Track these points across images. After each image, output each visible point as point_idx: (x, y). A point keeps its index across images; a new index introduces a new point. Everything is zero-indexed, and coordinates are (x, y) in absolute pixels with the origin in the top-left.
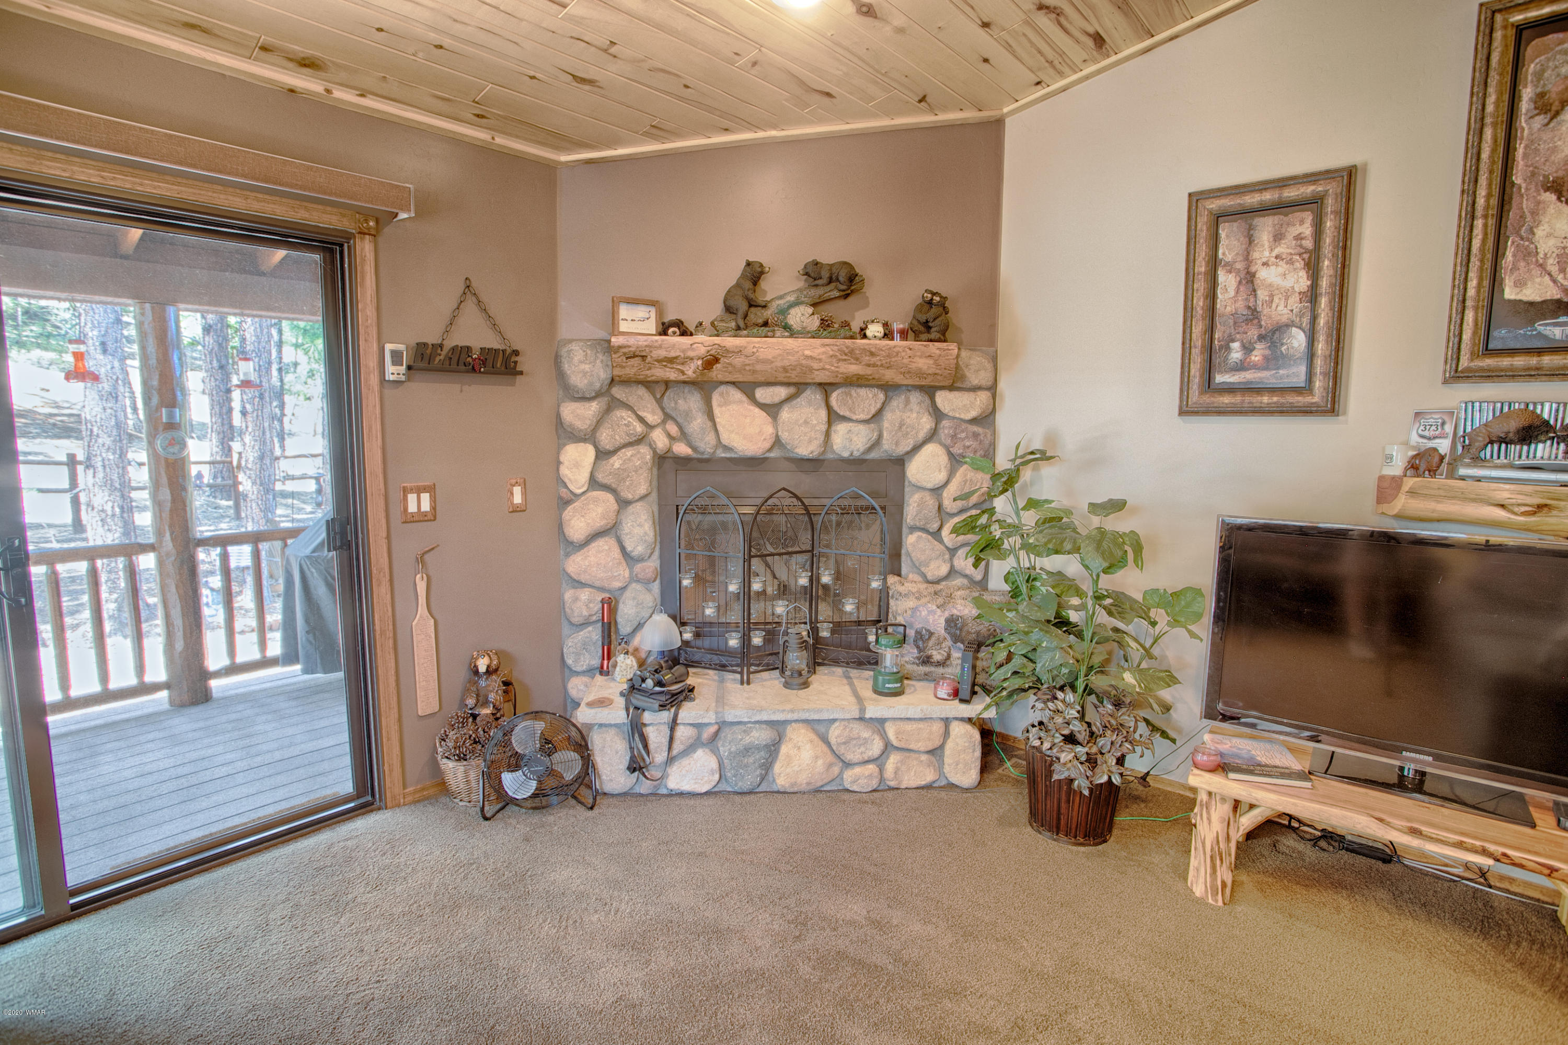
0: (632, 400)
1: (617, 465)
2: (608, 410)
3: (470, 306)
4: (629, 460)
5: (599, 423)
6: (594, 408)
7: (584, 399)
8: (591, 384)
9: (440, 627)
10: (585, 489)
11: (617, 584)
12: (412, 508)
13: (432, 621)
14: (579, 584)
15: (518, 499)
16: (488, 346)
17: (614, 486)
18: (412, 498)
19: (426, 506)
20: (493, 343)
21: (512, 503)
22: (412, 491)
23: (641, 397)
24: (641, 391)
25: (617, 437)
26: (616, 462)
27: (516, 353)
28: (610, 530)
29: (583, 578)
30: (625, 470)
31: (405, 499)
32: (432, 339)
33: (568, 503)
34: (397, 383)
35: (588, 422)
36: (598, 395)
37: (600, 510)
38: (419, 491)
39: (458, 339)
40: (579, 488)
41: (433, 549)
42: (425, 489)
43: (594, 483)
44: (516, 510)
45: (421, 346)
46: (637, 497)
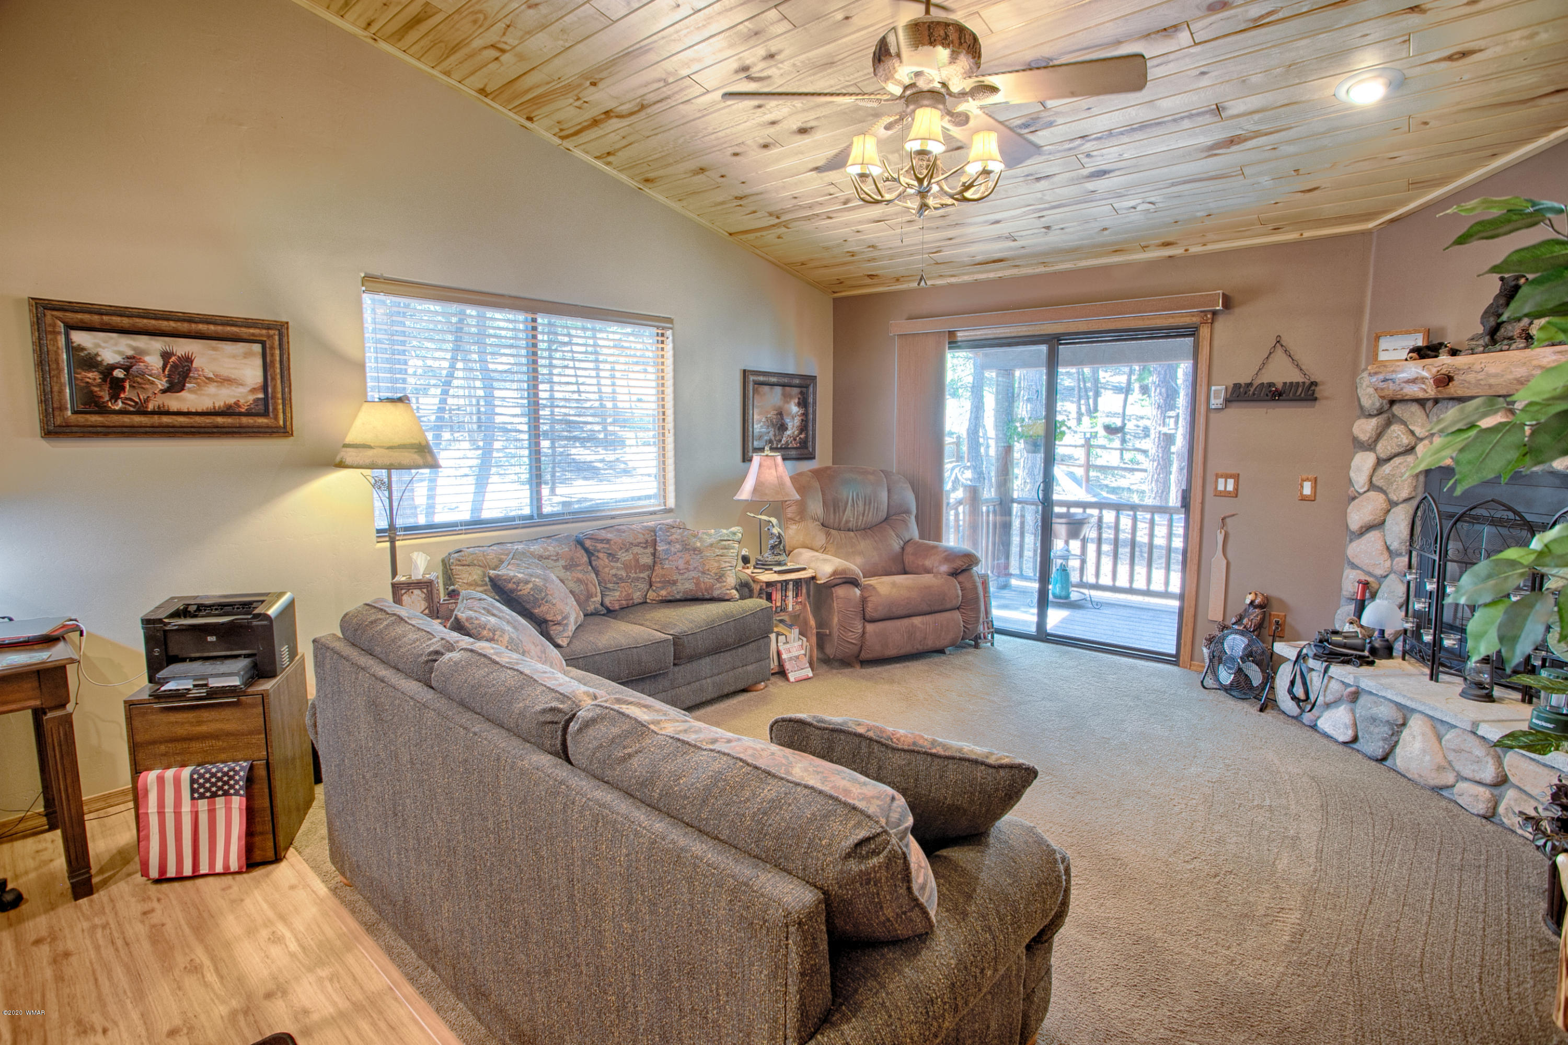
0: (1406, 416)
1: (1387, 471)
2: (1388, 423)
3: (1279, 352)
4: (1397, 467)
5: (1379, 436)
6: (1374, 422)
7: (1371, 416)
8: (1373, 404)
9: (1232, 568)
10: (1365, 489)
11: (1379, 572)
12: (1221, 487)
13: (1225, 562)
14: (1354, 566)
15: (1307, 489)
16: (1288, 381)
17: (1384, 488)
18: (1221, 481)
19: (1230, 487)
20: (1296, 377)
21: (1301, 494)
22: (1222, 477)
23: (1412, 413)
24: (1415, 408)
25: (1389, 448)
26: (1387, 469)
27: (1314, 384)
28: (1378, 525)
29: (1356, 561)
30: (1393, 475)
31: (1216, 482)
32: (1244, 380)
33: (1354, 498)
34: (1217, 410)
35: (1368, 435)
36: (1380, 412)
37: (1370, 507)
38: (1227, 477)
39: (1265, 379)
40: (1361, 488)
41: (1233, 515)
42: (1231, 476)
43: (1372, 486)
44: (1304, 499)
45: (1237, 386)
46: (1401, 499)
